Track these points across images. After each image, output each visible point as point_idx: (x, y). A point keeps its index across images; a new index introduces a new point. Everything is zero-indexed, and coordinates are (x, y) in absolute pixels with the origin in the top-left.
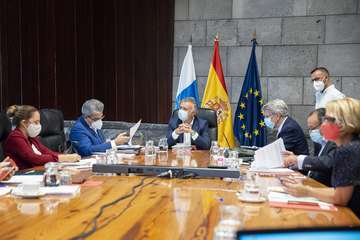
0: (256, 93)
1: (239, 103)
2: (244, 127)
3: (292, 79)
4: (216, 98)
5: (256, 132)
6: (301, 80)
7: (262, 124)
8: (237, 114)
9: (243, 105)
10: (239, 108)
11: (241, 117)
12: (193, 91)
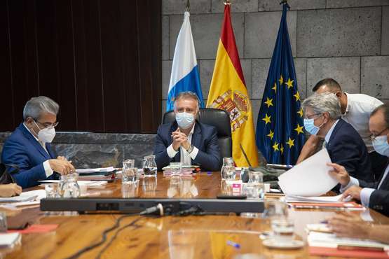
0: (289, 84)
1: (264, 100)
2: (271, 135)
3: (345, 60)
4: (229, 91)
5: (291, 143)
6: (356, 61)
7: (299, 130)
8: (261, 115)
9: (269, 103)
10: (264, 106)
11: (267, 120)
12: (194, 83)
